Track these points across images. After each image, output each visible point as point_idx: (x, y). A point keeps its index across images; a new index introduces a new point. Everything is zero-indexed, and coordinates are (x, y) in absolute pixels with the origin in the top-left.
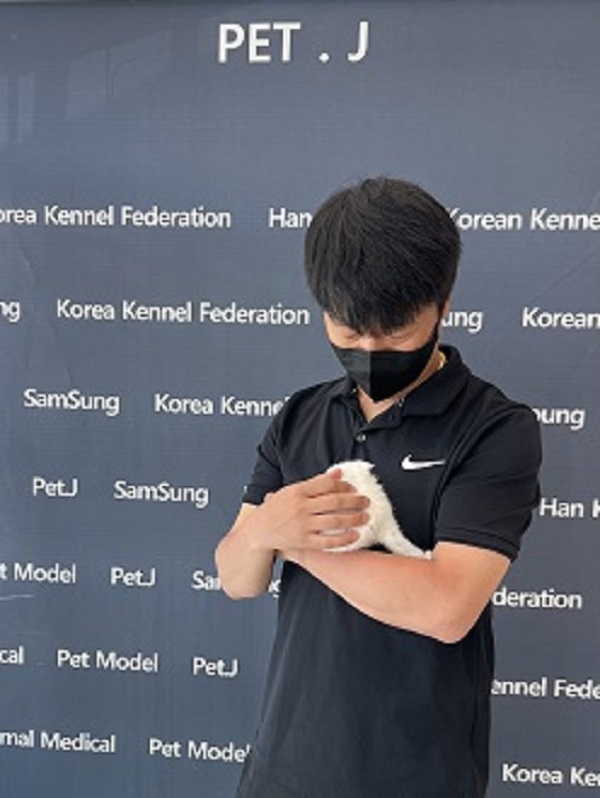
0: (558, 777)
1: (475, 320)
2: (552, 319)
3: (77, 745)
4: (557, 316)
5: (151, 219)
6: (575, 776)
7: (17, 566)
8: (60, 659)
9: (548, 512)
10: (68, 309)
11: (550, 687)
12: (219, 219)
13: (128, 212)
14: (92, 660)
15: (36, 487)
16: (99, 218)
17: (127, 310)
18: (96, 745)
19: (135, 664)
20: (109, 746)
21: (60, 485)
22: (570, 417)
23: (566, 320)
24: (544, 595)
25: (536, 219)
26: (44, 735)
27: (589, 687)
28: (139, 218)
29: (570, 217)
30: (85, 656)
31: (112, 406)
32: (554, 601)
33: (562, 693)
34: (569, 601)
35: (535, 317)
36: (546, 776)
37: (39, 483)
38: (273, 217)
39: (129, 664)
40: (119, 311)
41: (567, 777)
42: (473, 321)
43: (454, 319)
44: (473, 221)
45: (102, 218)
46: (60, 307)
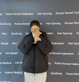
0: (72, 74)
3: (18, 73)
5: (25, 14)
7: (10, 53)
8: (16, 63)
9: (69, 44)
11: (71, 64)
12: (32, 14)
13: (22, 13)
15: (13, 43)
16: (19, 14)
17: (23, 24)
20: (21, 73)
21: (15, 43)
22: (71, 33)
25: (65, 13)
26: (14, 72)
31: (21, 34)
32: (71, 54)
35: (66, 23)
38: (38, 14)
42: (60, 24)
43: (57, 23)
44: (59, 13)
45: (20, 14)
46: (15, 24)
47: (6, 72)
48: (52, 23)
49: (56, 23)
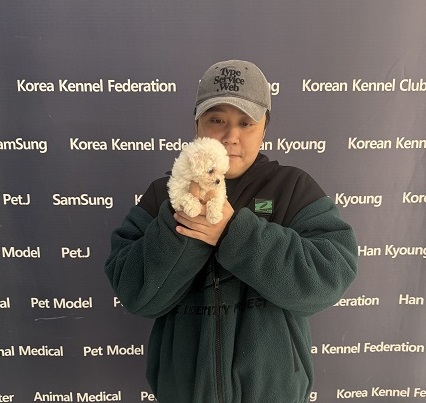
0: (365, 394)
1: (321, 145)
2: (365, 144)
3: (99, 398)
4: (367, 142)
5: (126, 87)
6: (374, 392)
7: (55, 300)
8: (85, 352)
9: (362, 253)
10: (77, 144)
11: (362, 348)
12: (169, 87)
13: (112, 83)
14: (104, 351)
15: (63, 254)
16: (93, 87)
17: (114, 144)
18: (110, 397)
19: (130, 351)
20: (117, 397)
21: (79, 251)
22: (374, 200)
23: (373, 144)
24: (359, 299)
25: (355, 85)
26: (79, 394)
27: (382, 346)
28: (119, 87)
29: (374, 84)
30: (100, 349)
31: (108, 202)
32: (364, 302)
33: (368, 350)
34: (372, 302)
35: (355, 143)
36: (359, 394)
37: (66, 251)
39: (127, 351)
40: (110, 145)
41: (370, 393)
42: (320, 146)
43: (309, 145)
44: (320, 87)
45: (96, 87)
46: (73, 144)
47: (38, 396)
48: (280, 144)
49: (301, 145)
